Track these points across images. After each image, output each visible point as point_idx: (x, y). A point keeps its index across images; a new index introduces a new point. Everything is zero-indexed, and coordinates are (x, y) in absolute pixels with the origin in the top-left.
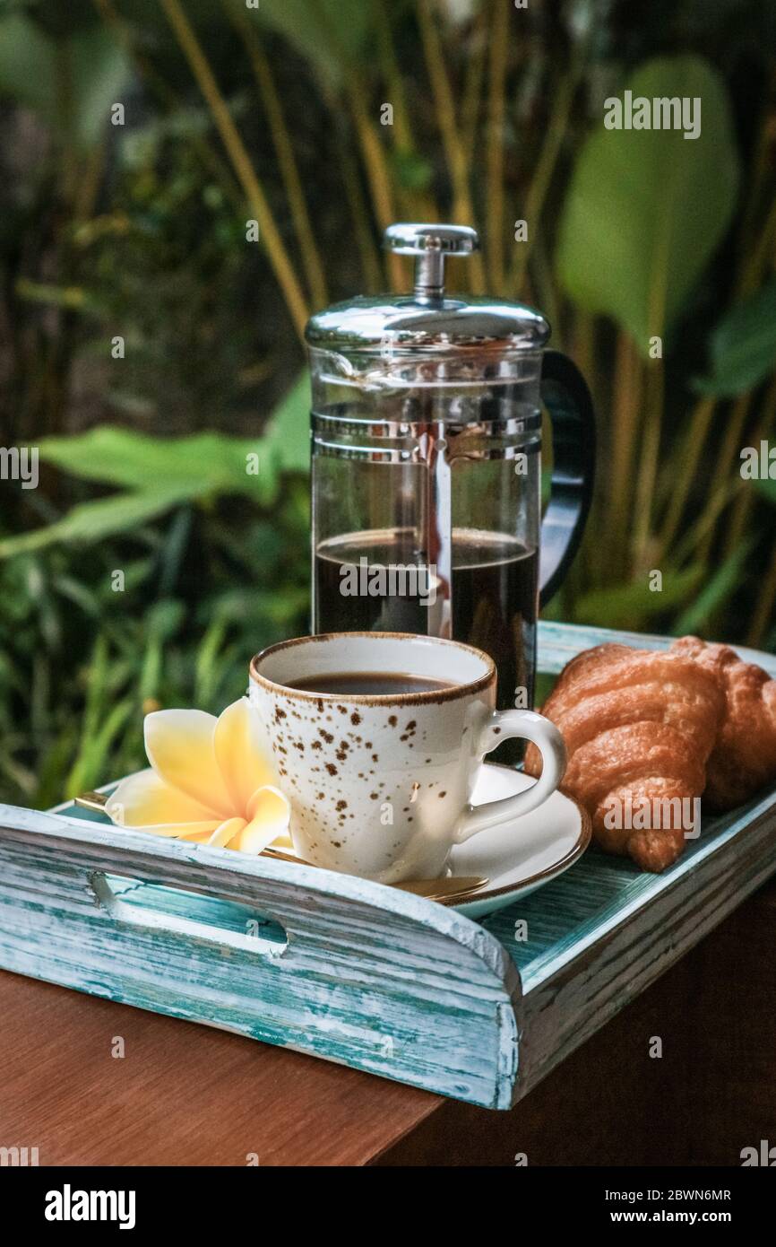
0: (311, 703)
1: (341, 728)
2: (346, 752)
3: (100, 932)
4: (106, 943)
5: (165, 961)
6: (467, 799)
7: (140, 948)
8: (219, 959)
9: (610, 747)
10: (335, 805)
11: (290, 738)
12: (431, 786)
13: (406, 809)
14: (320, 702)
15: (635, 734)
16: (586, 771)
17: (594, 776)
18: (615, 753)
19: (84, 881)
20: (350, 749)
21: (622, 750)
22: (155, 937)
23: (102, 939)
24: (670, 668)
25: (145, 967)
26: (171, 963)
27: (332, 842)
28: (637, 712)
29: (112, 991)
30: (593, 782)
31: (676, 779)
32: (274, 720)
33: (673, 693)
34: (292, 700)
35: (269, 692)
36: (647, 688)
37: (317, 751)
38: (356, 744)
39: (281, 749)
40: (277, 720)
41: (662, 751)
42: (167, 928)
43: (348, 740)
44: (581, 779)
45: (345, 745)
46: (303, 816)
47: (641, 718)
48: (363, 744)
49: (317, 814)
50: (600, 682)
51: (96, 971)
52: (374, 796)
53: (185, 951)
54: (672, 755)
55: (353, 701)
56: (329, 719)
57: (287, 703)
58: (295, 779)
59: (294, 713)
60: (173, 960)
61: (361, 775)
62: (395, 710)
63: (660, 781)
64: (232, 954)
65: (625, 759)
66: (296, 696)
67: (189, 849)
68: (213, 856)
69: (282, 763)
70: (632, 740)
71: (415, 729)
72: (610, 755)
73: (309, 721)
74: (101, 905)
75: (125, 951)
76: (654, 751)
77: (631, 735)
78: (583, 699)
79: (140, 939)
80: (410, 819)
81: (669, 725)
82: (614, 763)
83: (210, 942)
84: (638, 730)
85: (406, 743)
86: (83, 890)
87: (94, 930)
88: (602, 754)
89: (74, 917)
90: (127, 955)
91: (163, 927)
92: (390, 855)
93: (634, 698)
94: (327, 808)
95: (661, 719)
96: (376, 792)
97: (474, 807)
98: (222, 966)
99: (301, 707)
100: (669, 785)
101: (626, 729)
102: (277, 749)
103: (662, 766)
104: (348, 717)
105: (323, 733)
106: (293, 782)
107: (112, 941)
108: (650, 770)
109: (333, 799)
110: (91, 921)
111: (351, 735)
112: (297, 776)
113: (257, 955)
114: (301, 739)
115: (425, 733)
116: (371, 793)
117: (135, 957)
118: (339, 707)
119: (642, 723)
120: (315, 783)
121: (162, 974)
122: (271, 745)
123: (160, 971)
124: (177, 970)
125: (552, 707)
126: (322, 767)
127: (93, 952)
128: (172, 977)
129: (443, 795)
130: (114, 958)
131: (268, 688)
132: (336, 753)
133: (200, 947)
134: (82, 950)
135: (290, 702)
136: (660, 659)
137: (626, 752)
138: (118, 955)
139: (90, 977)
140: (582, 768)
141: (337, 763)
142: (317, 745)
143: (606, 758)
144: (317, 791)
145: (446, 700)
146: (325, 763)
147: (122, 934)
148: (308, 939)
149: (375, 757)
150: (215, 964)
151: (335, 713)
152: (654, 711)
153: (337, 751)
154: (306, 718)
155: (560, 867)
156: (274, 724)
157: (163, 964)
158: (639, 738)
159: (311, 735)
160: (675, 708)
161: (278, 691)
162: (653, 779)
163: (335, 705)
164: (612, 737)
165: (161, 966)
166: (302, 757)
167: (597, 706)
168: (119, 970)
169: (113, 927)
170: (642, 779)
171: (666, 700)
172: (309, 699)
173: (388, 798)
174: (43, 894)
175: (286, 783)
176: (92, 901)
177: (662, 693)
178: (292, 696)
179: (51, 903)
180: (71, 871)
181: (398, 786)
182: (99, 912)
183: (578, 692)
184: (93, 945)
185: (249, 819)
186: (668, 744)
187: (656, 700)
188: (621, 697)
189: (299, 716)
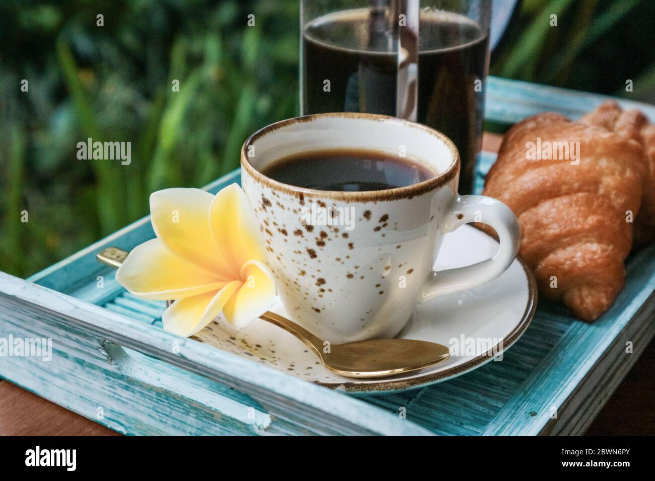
0: (293, 197)
2: (325, 240)
3: (114, 382)
4: (119, 391)
5: (168, 414)
6: (432, 268)
7: (147, 400)
8: (212, 420)
9: (552, 215)
10: (315, 281)
11: (275, 224)
12: (400, 266)
13: (378, 286)
14: (301, 196)
15: (574, 205)
16: (531, 234)
17: (537, 239)
18: (555, 220)
19: (97, 344)
20: (328, 237)
21: (563, 219)
22: (158, 394)
23: (115, 387)
24: (606, 146)
25: (151, 414)
26: (173, 415)
27: (313, 308)
28: (576, 185)
29: (126, 428)
30: (535, 244)
31: (609, 244)
32: (261, 206)
33: (608, 167)
34: (277, 192)
35: (256, 182)
36: (586, 163)
37: (299, 238)
38: (334, 234)
39: (267, 231)
40: (264, 208)
41: (598, 221)
42: (168, 389)
43: (327, 231)
44: (525, 240)
45: (324, 235)
46: (289, 287)
47: (579, 190)
48: (340, 234)
49: (300, 286)
51: (113, 411)
52: (350, 276)
53: (184, 409)
54: (607, 223)
55: (331, 197)
57: (272, 195)
58: (280, 256)
59: (278, 204)
60: (174, 414)
61: (338, 259)
62: (369, 206)
63: (595, 247)
64: (223, 419)
65: (565, 227)
66: (280, 189)
68: (200, 354)
69: (268, 242)
70: (572, 210)
71: (387, 221)
72: (552, 223)
73: (291, 212)
74: (113, 362)
75: (134, 399)
76: (592, 220)
77: (570, 205)
78: (528, 170)
79: (147, 393)
80: (381, 293)
81: (603, 196)
82: (554, 230)
83: (204, 406)
84: (577, 201)
85: (379, 233)
86: (97, 349)
87: (109, 380)
88: (545, 221)
89: (92, 367)
90: (137, 403)
91: (165, 387)
92: (363, 320)
93: (574, 173)
94: (308, 284)
95: (596, 191)
96: (351, 273)
97: (437, 272)
98: (216, 426)
99: (285, 199)
100: (603, 251)
101: (565, 200)
102: (264, 231)
103: (598, 233)
106: (279, 259)
107: (125, 391)
108: (587, 236)
109: (313, 276)
110: (106, 372)
112: (281, 255)
113: (245, 424)
114: (284, 226)
115: (396, 224)
116: (347, 274)
117: (143, 405)
118: (319, 202)
119: (580, 194)
120: (298, 263)
121: (165, 423)
122: (260, 226)
123: (164, 420)
124: (178, 422)
125: (501, 174)
126: (304, 251)
127: (109, 396)
128: (174, 427)
129: (410, 271)
130: (127, 403)
131: (256, 178)
132: (316, 241)
133: (195, 409)
134: (101, 393)
135: (274, 194)
136: (596, 137)
137: (566, 221)
138: (129, 402)
139: (109, 415)
140: (526, 232)
141: (317, 249)
142: (299, 233)
143: (547, 225)
144: (299, 269)
145: (416, 195)
146: (306, 248)
147: (131, 386)
148: (287, 423)
149: (351, 245)
150: (209, 423)
152: (590, 184)
153: (317, 239)
154: (289, 209)
155: (513, 339)
156: (261, 210)
157: (167, 415)
158: (577, 208)
159: (293, 224)
160: (609, 181)
161: (263, 182)
162: (589, 245)
163: (315, 200)
164: (554, 207)
165: (164, 416)
166: (286, 240)
167: (541, 178)
168: (131, 414)
169: (124, 380)
170: (579, 244)
171: (601, 173)
172: (292, 193)
173: (362, 277)
174: (66, 346)
175: (272, 258)
176: (105, 358)
177: (597, 168)
178: (276, 188)
179: (73, 354)
180: (85, 335)
181: (371, 268)
182: (111, 367)
183: (525, 164)
184: (109, 391)
185: (243, 280)
186: (602, 214)
187: (593, 174)
188: (562, 169)
189: (282, 207)
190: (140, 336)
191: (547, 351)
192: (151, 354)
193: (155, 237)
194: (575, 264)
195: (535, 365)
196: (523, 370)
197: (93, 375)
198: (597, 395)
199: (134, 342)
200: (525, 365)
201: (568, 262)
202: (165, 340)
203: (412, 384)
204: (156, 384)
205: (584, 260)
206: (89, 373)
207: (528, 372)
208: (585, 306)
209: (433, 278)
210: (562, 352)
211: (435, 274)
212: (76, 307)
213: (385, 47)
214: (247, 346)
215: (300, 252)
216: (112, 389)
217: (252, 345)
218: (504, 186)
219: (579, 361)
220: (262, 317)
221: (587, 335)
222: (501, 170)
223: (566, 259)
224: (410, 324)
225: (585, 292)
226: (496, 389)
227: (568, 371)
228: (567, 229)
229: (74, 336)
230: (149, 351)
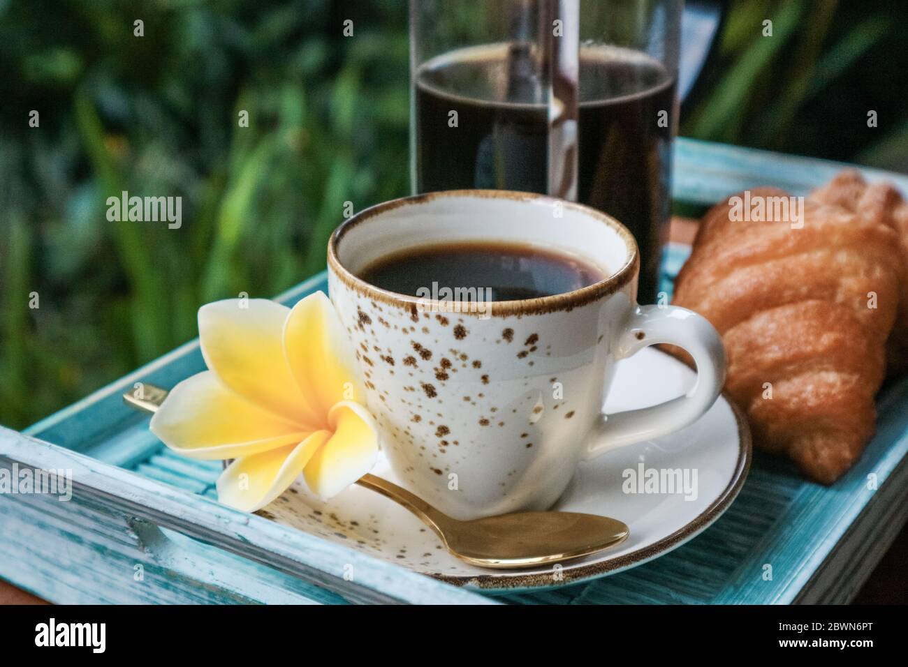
0: (402, 310)
1: (441, 342)
2: (448, 371)
3: (148, 577)
6: (600, 410)
9: (771, 332)
10: (434, 429)
11: (376, 348)
12: (556, 407)
13: (524, 435)
14: (414, 309)
15: (802, 318)
16: (740, 360)
17: (749, 367)
18: (775, 340)
19: (123, 523)
20: (452, 367)
21: (786, 338)
22: (211, 594)
23: (151, 584)
24: (845, 233)
27: (432, 469)
28: (804, 290)
30: (748, 374)
31: (852, 374)
32: (356, 324)
33: (848, 264)
34: (379, 303)
35: (350, 289)
36: (816, 257)
37: (411, 368)
38: (461, 362)
39: (366, 359)
40: (361, 326)
41: (836, 341)
43: (451, 358)
44: (733, 369)
45: (446, 363)
46: (398, 440)
47: (809, 296)
48: (469, 362)
49: (412, 437)
50: (758, 250)
52: (484, 422)
54: (849, 343)
56: (425, 330)
57: (372, 307)
58: (384, 395)
59: (381, 320)
61: (467, 399)
62: (511, 322)
63: (832, 377)
65: (789, 350)
66: (383, 299)
67: (239, 523)
68: (269, 538)
69: (368, 375)
70: (799, 325)
71: (537, 344)
73: (400, 331)
74: (147, 549)
76: (827, 339)
77: (797, 317)
78: (736, 269)
79: (195, 593)
80: (529, 446)
81: (844, 304)
82: (773, 354)
84: (805, 312)
85: (525, 361)
86: (123, 531)
88: (760, 341)
89: (117, 556)
91: (220, 584)
92: (503, 484)
93: (801, 272)
94: (425, 433)
95: (832, 297)
96: (486, 418)
97: (608, 416)
99: (390, 314)
100: (844, 382)
101: (789, 311)
102: (362, 359)
103: (837, 358)
104: (449, 330)
105: (417, 347)
106: (382, 398)
107: (163, 590)
108: (821, 363)
109: (431, 423)
111: (455, 352)
112: (386, 392)
114: (390, 351)
115: (549, 347)
116: (480, 419)
118: (439, 317)
119: (811, 303)
120: (410, 404)
122: (354, 353)
125: (697, 274)
126: (418, 386)
129: (570, 415)
131: (348, 284)
132: (434, 372)
135: (375, 306)
136: (832, 222)
137: (791, 340)
140: (734, 357)
141: (436, 383)
142: (410, 361)
143: (765, 346)
144: (411, 413)
145: (577, 306)
146: (421, 382)
147: (173, 584)
149: (485, 379)
151: (434, 324)
152: (824, 288)
153: (436, 369)
154: (396, 327)
155: (717, 510)
156: (356, 328)
158: (807, 323)
159: (403, 349)
160: (850, 283)
161: (360, 290)
162: (823, 374)
163: (433, 313)
164: (772, 320)
166: (392, 372)
167: (754, 280)
169: (162, 575)
170: (810, 373)
171: (840, 272)
172: (399, 304)
173: (502, 424)
174: (80, 526)
175: (373, 397)
176: (135, 543)
177: (834, 265)
178: (378, 298)
179: (90, 537)
180: (107, 511)
181: (514, 411)
182: (144, 556)
183: (730, 260)
184: (141, 590)
185: (331, 428)
186: (843, 331)
187: (828, 274)
188: (784, 268)
189: (387, 324)
190: (185, 512)
191: (766, 527)
192: (201, 538)
193: (206, 369)
194: (805, 401)
195: (750, 547)
196: (733, 555)
197: (119, 567)
198: (840, 589)
199: (175, 521)
200: (735, 548)
201: (795, 400)
202: (219, 517)
203: (575, 577)
204: (208, 579)
205: (817, 395)
206: (112, 564)
207: (740, 557)
208: (820, 461)
209: (602, 424)
210: (789, 528)
211: (606, 419)
212: (92, 471)
213: (531, 98)
214: (339, 523)
215: (412, 389)
216: (145, 588)
217: (345, 522)
218: (703, 292)
219: (813, 541)
220: (359, 482)
221: (823, 502)
222: (697, 269)
223: (792, 395)
224: (570, 490)
225: (819, 442)
226: (695, 582)
227: (798, 555)
228: (792, 353)
229: (91, 512)
230: (196, 532)
